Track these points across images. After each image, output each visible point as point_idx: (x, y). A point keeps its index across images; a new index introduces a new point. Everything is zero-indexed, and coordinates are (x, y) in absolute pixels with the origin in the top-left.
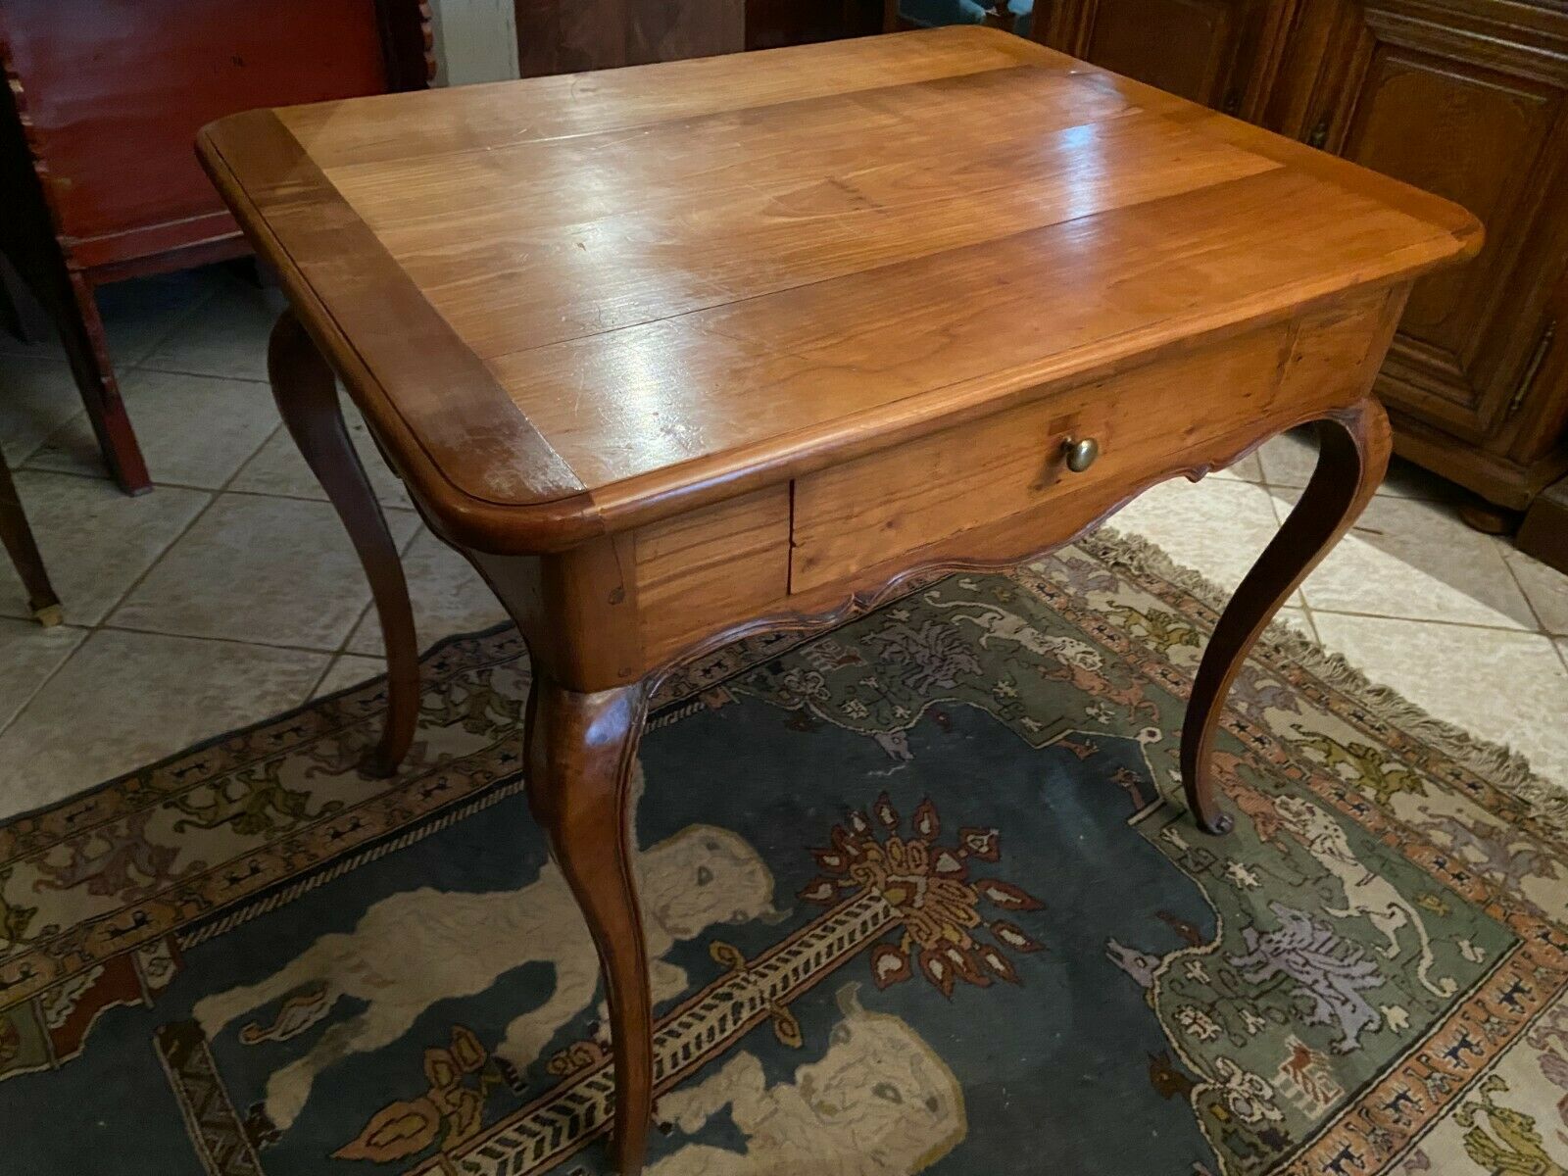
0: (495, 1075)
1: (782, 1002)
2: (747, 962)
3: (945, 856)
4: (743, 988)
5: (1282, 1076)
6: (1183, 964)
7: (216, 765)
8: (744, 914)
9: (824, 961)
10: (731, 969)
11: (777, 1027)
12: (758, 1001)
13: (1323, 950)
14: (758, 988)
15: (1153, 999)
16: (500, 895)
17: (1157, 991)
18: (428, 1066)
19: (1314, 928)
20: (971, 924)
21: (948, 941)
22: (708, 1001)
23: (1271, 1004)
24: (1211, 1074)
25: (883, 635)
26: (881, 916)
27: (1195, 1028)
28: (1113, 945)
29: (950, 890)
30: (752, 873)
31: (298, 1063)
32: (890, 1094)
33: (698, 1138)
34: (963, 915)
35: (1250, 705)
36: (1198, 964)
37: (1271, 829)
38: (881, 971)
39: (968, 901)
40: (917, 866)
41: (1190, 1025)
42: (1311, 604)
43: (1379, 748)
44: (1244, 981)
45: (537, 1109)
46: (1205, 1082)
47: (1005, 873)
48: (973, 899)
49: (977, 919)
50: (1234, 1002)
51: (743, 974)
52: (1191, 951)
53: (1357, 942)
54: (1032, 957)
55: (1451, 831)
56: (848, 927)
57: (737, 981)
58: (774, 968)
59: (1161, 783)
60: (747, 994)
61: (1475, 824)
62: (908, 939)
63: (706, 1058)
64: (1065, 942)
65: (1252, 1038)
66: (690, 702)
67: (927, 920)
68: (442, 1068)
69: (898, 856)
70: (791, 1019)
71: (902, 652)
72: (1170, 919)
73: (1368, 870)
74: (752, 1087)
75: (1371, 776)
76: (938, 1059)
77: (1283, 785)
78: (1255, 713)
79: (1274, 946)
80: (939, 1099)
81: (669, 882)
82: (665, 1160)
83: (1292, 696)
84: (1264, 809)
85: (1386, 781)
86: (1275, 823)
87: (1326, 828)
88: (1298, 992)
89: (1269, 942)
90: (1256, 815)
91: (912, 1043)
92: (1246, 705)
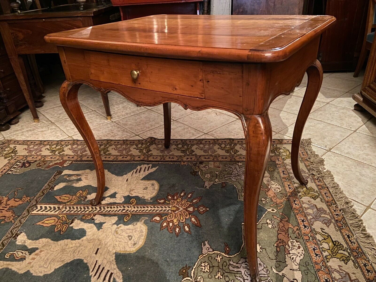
0: (83, 199)
1: (132, 213)
2: (135, 204)
3: (192, 208)
6: (217, 255)
7: (104, 143)
8: (144, 197)
9: (147, 211)
10: (131, 204)
11: (126, 216)
12: (129, 211)
13: (260, 276)
14: (132, 209)
15: (201, 256)
16: (115, 176)
17: (204, 256)
18: (78, 192)
19: (264, 270)
20: (181, 221)
21: (173, 221)
22: (122, 206)
23: (229, 276)
24: (195, 278)
25: (231, 166)
26: (166, 210)
27: (204, 268)
28: (206, 243)
29: (185, 214)
30: (154, 192)
31: (65, 183)
32: (130, 238)
33: (95, 224)
34: (182, 219)
36: (221, 257)
37: (281, 244)
38: (154, 219)
39: (186, 217)
40: (184, 206)
41: (203, 266)
42: (372, 207)
43: (345, 246)
46: (192, 278)
47: (200, 217)
48: (187, 217)
49: (184, 221)
50: (220, 269)
51: (132, 206)
52: (223, 254)
53: (272, 280)
54: (186, 234)
55: (343, 276)
56: (158, 209)
57: (129, 206)
58: (138, 208)
59: (262, 221)
60: (128, 209)
61: (355, 279)
62: (166, 217)
63: (111, 214)
64: (196, 235)
65: (214, 278)
66: (178, 162)
67: (174, 216)
68: (79, 194)
69: (182, 203)
70: (130, 217)
71: (231, 170)
72: (226, 245)
73: (299, 268)
74: (111, 222)
75: (332, 251)
76: (145, 238)
77: (298, 238)
78: (312, 220)
79: (246, 266)
80: (137, 244)
81: (139, 186)
82: (88, 224)
83: (331, 222)
84: (285, 240)
85: (336, 254)
86: (284, 244)
87: (299, 253)
88: (239, 278)
89: (246, 264)
90: (280, 240)
91: (144, 233)
92: (312, 217)
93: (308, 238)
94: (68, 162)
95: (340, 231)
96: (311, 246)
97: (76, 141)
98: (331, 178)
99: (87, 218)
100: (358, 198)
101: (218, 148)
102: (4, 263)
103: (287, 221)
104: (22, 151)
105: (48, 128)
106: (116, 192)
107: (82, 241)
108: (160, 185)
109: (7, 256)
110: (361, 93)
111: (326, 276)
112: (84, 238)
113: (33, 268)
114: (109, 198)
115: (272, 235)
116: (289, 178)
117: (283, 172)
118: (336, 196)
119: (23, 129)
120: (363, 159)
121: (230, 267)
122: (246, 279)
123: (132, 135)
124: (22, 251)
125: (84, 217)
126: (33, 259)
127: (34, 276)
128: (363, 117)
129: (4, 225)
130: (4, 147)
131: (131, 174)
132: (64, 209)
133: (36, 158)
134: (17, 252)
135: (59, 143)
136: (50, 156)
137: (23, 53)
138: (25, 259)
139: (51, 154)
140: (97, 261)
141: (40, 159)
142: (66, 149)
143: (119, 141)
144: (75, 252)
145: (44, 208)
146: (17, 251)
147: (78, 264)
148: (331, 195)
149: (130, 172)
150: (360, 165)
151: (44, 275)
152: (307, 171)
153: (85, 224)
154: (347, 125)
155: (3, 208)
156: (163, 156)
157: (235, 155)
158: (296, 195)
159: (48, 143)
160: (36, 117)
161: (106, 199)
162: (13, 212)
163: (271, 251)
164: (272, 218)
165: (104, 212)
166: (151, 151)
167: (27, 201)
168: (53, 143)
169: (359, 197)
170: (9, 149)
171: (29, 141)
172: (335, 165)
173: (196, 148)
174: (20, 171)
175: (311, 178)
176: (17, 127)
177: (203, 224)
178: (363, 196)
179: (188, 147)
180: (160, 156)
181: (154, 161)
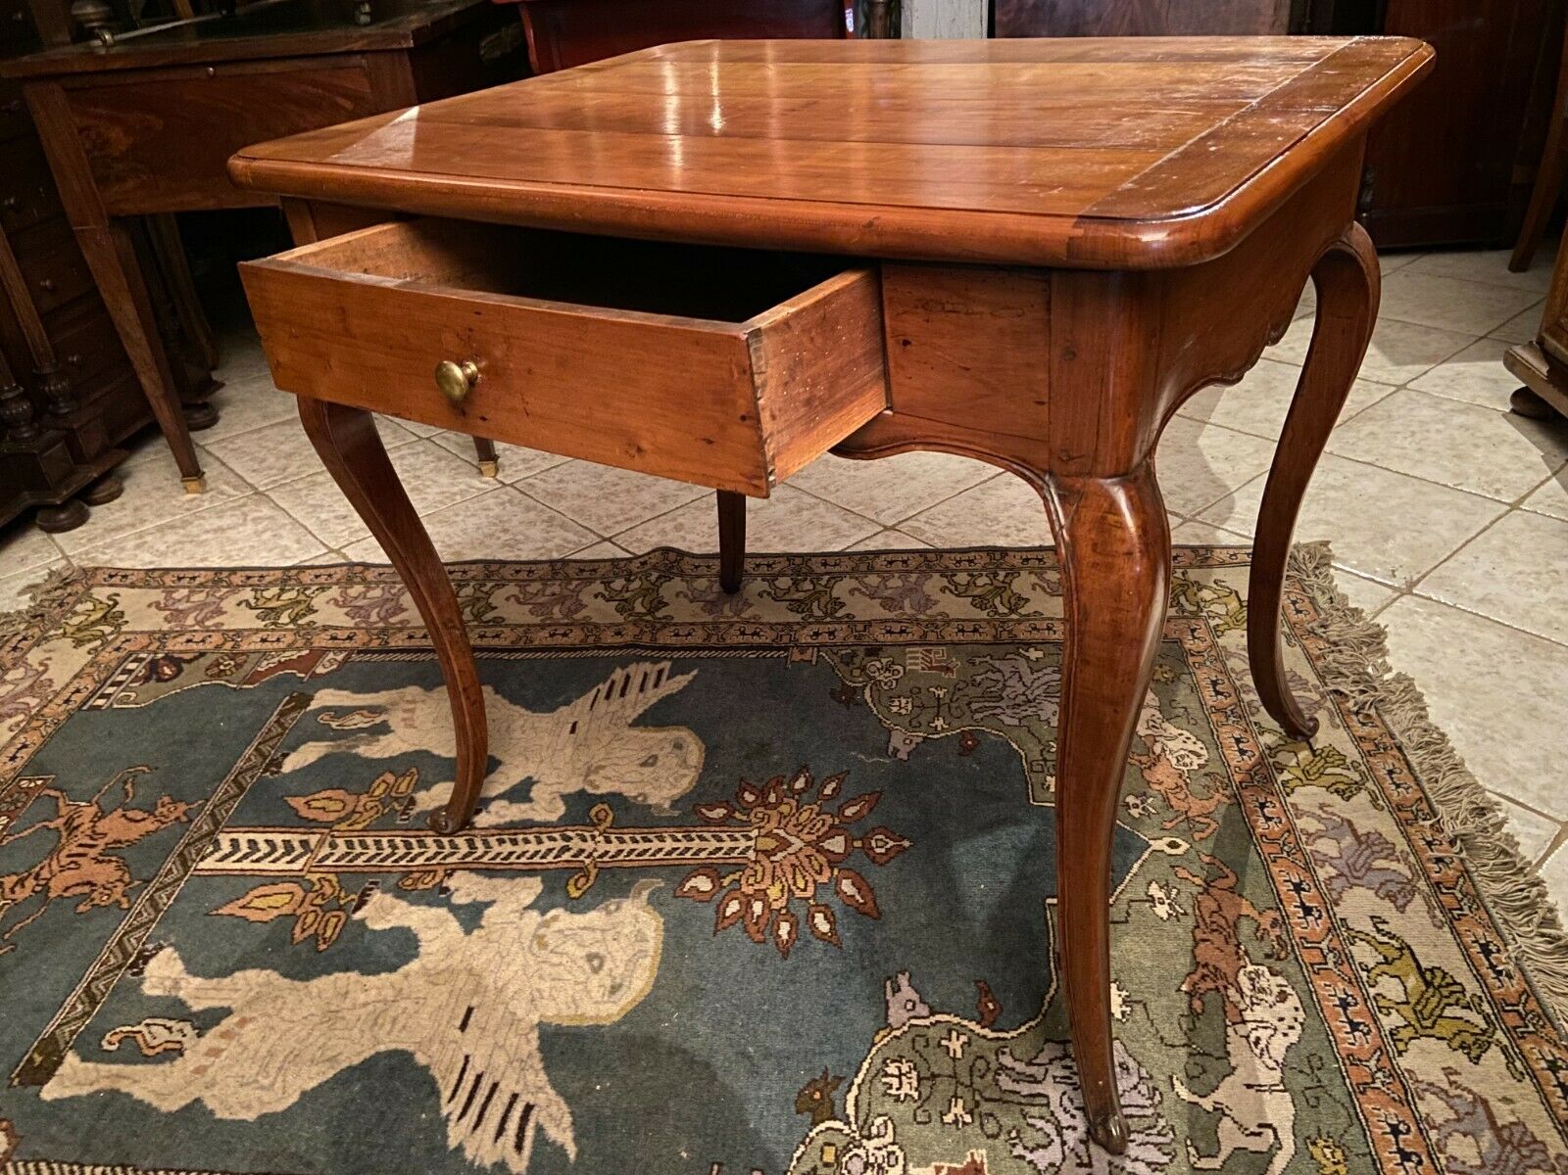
0: (401, 806)
1: (599, 864)
2: (609, 827)
3: (841, 839)
4: (585, 841)
6: (950, 1032)
7: (473, 573)
8: (645, 798)
9: (660, 855)
10: (594, 825)
11: (576, 877)
12: (584, 854)
13: (1123, 1112)
15: (885, 1037)
16: (523, 711)
17: (895, 1033)
18: (378, 781)
19: (1138, 1089)
20: (799, 894)
21: (766, 894)
22: (556, 835)
23: (997, 1112)
24: (860, 1123)
25: (997, 664)
26: (738, 851)
27: (895, 1082)
28: (903, 980)
29: (814, 862)
30: (684, 776)
31: (328, 743)
32: (596, 963)
33: (454, 909)
34: (801, 884)
36: (963, 1039)
37: (1207, 985)
38: (688, 886)
39: (817, 877)
40: (809, 834)
41: (892, 1076)
44: (995, 1080)
45: (397, 836)
46: (848, 1123)
47: (877, 876)
48: (823, 879)
49: (809, 893)
50: (960, 1089)
51: (596, 833)
52: (972, 1025)
53: (1172, 1129)
54: (820, 945)
55: (1462, 1111)
56: (704, 844)
57: (587, 834)
58: (622, 841)
59: (1129, 888)
60: (583, 846)
61: (1512, 1123)
62: (736, 877)
63: (516, 866)
64: (862, 951)
65: (939, 1125)
66: (779, 649)
67: (769, 872)
68: (383, 786)
69: (802, 819)
70: (592, 878)
71: (997, 681)
72: (985, 991)
73: (1282, 1082)
74: (518, 900)
75: (1419, 1008)
76: (657, 964)
77: (1279, 959)
78: (1337, 884)
79: (1067, 1073)
80: (624, 989)
81: (624, 753)
82: (424, 907)
83: (1414, 891)
84: (1222, 965)
85: (1434, 1023)
86: (1220, 983)
87: (1281, 1019)
88: (1040, 1123)
89: (1065, 1067)
90: (1206, 965)
91: (652, 943)
92: (1333, 872)
93: (1319, 959)
94: (331, 655)
95: (1453, 929)
96: (1330, 989)
97: (360, 569)
98: (1414, 709)
99: (421, 887)
100: (1524, 788)
101: (943, 590)
102: (98, 1071)
103: (1231, 890)
104: (142, 613)
105: (245, 515)
106: (530, 778)
107: (406, 976)
108: (707, 749)
109: (110, 1043)
110: (1541, 342)
111: (1392, 1111)
112: (414, 965)
113: (216, 1091)
114: (504, 803)
115: (1170, 947)
116: (1238, 710)
117: (1214, 683)
118: (1437, 781)
119: (143, 521)
120: (1549, 624)
121: (1003, 1079)
122: (1068, 1128)
123: (584, 541)
124: (169, 1024)
125: (410, 882)
126: (215, 1052)
127: (221, 1120)
128: (1548, 444)
129: (88, 917)
130: (71, 600)
131: (590, 702)
132: (326, 850)
133: (203, 641)
134: (148, 1025)
135: (290, 578)
136: (258, 631)
137: (129, 208)
138: (182, 1055)
139: (261, 624)
140: (467, 1058)
141: (217, 647)
142: (318, 601)
143: (534, 567)
144: (380, 1021)
145: (244, 848)
146: (148, 1021)
147: (392, 1069)
148: (1416, 779)
149: (583, 692)
150: (1535, 650)
151: (263, 1118)
152: (1313, 680)
153: (413, 908)
154: (1483, 478)
155: (81, 850)
156: (716, 625)
157: (1014, 616)
158: (1269, 780)
159: (249, 578)
160: (191, 471)
161: (494, 807)
162: (124, 866)
163: (1168, 1009)
164: (1172, 879)
165: (485, 859)
166: (666, 604)
167: (177, 818)
168: (268, 579)
169: (1529, 785)
170: (89, 606)
171: (167, 570)
172: (1431, 650)
173: (852, 592)
174: (141, 697)
175: (1329, 710)
176: (117, 515)
177: (886, 903)
178: (1545, 779)
179: (819, 588)
180: (703, 624)
181: (679, 649)
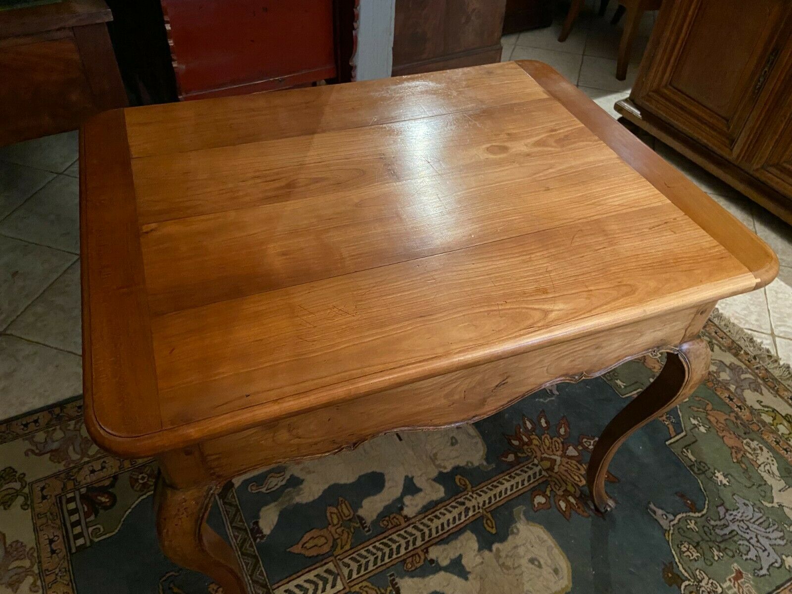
0: (357, 523)
1: (488, 510)
2: (472, 487)
3: (571, 448)
4: (470, 500)
5: (728, 584)
6: (687, 522)
8: (472, 463)
9: (509, 493)
10: (465, 490)
11: (485, 522)
12: (476, 508)
13: (757, 523)
15: (669, 536)
17: (671, 532)
18: (328, 514)
19: (754, 511)
20: (581, 484)
21: (569, 491)
22: (454, 504)
23: (727, 546)
24: (693, 577)
26: (538, 474)
27: (688, 553)
28: (652, 506)
29: (572, 465)
30: (477, 443)
31: (272, 505)
33: (446, 569)
34: (577, 478)
35: (737, 387)
36: (693, 522)
37: (739, 456)
38: (536, 504)
39: (581, 472)
40: (557, 451)
41: (686, 551)
42: (776, 333)
44: (716, 533)
45: (375, 542)
46: (689, 580)
49: (584, 482)
50: (709, 543)
51: (470, 493)
52: (692, 514)
56: (521, 477)
57: (467, 496)
58: (485, 492)
59: (685, 424)
60: (472, 503)
62: (550, 488)
63: (451, 531)
65: (715, 562)
67: (560, 480)
68: (334, 516)
69: (548, 444)
70: (492, 519)
72: (682, 496)
73: (786, 484)
74: (471, 549)
76: (560, 550)
78: (739, 392)
79: (733, 517)
82: (431, 576)
83: (759, 384)
84: (737, 445)
87: (768, 459)
88: (741, 542)
89: (730, 515)
90: (733, 447)
91: (549, 540)
92: (733, 386)
93: (758, 427)
95: (779, 395)
96: (771, 438)
99: (418, 565)
103: (712, 409)
104: (27, 463)
105: (13, 356)
106: (407, 477)
110: (633, 99)
115: (717, 445)
121: (717, 531)
122: (751, 539)
125: (409, 566)
132: (346, 571)
141: (120, 468)
148: (724, 333)
153: (427, 579)
161: (406, 502)
163: (738, 473)
165: (434, 534)
169: (752, 321)
174: (107, 526)
178: (754, 317)
